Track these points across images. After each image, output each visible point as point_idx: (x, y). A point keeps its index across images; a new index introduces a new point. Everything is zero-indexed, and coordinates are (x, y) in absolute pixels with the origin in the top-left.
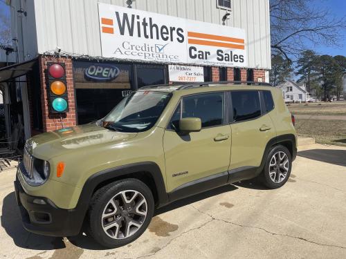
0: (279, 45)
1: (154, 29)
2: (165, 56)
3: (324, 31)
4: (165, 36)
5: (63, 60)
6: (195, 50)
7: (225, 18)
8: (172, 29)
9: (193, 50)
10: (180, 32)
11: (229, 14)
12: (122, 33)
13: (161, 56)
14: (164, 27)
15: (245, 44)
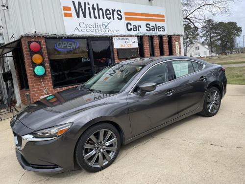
0: (188, 17)
1: (101, 11)
2: (110, 31)
4: (109, 16)
5: (39, 39)
6: (131, 25)
7: (150, 0)
8: (113, 11)
9: (129, 25)
10: (119, 12)
12: (78, 16)
13: (107, 31)
14: (107, 10)
15: (165, 18)
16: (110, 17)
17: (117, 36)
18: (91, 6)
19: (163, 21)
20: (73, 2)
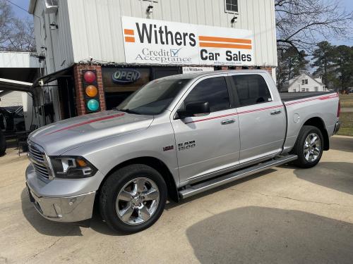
0: (290, 40)
1: (169, 35)
3: (334, 24)
4: (179, 41)
5: (94, 68)
7: (233, 21)
8: (185, 35)
9: (204, 53)
10: (192, 37)
11: (236, 18)
12: (142, 41)
14: (178, 33)
15: (252, 45)
16: (181, 43)
17: (188, 66)
18: (158, 29)
19: (249, 47)
20: (137, 24)
